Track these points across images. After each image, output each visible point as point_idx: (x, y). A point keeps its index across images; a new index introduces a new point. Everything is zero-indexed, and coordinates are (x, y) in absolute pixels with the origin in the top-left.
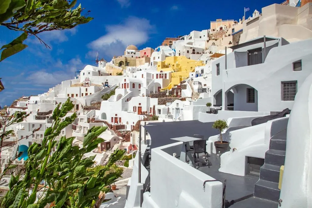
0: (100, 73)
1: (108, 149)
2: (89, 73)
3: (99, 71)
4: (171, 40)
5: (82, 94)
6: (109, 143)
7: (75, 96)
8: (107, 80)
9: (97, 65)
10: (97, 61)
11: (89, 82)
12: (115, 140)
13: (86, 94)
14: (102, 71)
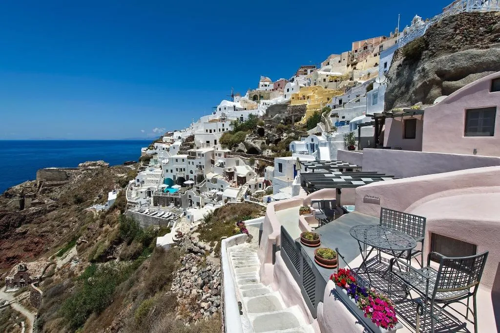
0: (235, 108)
1: (243, 184)
2: (225, 108)
3: (234, 106)
4: (306, 69)
5: (220, 129)
6: (245, 178)
7: (213, 131)
8: (242, 115)
9: (233, 101)
10: (233, 96)
11: (225, 117)
12: (250, 175)
13: (223, 130)
14: (237, 106)
